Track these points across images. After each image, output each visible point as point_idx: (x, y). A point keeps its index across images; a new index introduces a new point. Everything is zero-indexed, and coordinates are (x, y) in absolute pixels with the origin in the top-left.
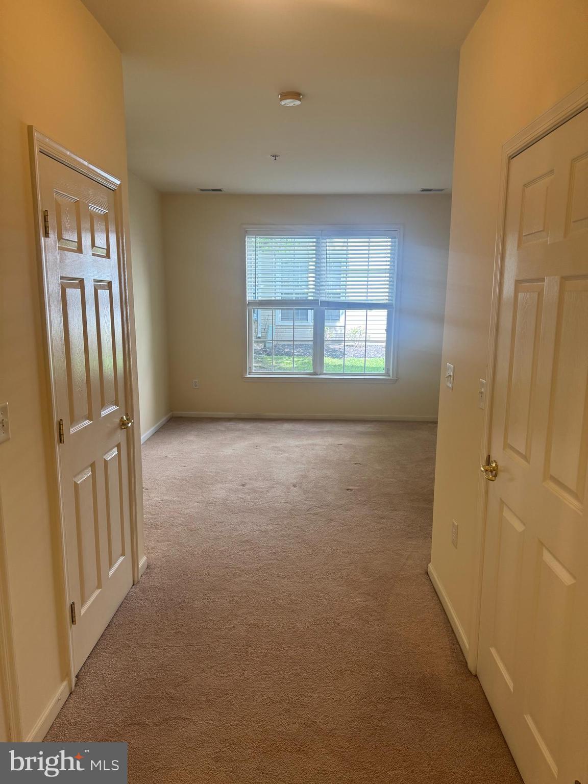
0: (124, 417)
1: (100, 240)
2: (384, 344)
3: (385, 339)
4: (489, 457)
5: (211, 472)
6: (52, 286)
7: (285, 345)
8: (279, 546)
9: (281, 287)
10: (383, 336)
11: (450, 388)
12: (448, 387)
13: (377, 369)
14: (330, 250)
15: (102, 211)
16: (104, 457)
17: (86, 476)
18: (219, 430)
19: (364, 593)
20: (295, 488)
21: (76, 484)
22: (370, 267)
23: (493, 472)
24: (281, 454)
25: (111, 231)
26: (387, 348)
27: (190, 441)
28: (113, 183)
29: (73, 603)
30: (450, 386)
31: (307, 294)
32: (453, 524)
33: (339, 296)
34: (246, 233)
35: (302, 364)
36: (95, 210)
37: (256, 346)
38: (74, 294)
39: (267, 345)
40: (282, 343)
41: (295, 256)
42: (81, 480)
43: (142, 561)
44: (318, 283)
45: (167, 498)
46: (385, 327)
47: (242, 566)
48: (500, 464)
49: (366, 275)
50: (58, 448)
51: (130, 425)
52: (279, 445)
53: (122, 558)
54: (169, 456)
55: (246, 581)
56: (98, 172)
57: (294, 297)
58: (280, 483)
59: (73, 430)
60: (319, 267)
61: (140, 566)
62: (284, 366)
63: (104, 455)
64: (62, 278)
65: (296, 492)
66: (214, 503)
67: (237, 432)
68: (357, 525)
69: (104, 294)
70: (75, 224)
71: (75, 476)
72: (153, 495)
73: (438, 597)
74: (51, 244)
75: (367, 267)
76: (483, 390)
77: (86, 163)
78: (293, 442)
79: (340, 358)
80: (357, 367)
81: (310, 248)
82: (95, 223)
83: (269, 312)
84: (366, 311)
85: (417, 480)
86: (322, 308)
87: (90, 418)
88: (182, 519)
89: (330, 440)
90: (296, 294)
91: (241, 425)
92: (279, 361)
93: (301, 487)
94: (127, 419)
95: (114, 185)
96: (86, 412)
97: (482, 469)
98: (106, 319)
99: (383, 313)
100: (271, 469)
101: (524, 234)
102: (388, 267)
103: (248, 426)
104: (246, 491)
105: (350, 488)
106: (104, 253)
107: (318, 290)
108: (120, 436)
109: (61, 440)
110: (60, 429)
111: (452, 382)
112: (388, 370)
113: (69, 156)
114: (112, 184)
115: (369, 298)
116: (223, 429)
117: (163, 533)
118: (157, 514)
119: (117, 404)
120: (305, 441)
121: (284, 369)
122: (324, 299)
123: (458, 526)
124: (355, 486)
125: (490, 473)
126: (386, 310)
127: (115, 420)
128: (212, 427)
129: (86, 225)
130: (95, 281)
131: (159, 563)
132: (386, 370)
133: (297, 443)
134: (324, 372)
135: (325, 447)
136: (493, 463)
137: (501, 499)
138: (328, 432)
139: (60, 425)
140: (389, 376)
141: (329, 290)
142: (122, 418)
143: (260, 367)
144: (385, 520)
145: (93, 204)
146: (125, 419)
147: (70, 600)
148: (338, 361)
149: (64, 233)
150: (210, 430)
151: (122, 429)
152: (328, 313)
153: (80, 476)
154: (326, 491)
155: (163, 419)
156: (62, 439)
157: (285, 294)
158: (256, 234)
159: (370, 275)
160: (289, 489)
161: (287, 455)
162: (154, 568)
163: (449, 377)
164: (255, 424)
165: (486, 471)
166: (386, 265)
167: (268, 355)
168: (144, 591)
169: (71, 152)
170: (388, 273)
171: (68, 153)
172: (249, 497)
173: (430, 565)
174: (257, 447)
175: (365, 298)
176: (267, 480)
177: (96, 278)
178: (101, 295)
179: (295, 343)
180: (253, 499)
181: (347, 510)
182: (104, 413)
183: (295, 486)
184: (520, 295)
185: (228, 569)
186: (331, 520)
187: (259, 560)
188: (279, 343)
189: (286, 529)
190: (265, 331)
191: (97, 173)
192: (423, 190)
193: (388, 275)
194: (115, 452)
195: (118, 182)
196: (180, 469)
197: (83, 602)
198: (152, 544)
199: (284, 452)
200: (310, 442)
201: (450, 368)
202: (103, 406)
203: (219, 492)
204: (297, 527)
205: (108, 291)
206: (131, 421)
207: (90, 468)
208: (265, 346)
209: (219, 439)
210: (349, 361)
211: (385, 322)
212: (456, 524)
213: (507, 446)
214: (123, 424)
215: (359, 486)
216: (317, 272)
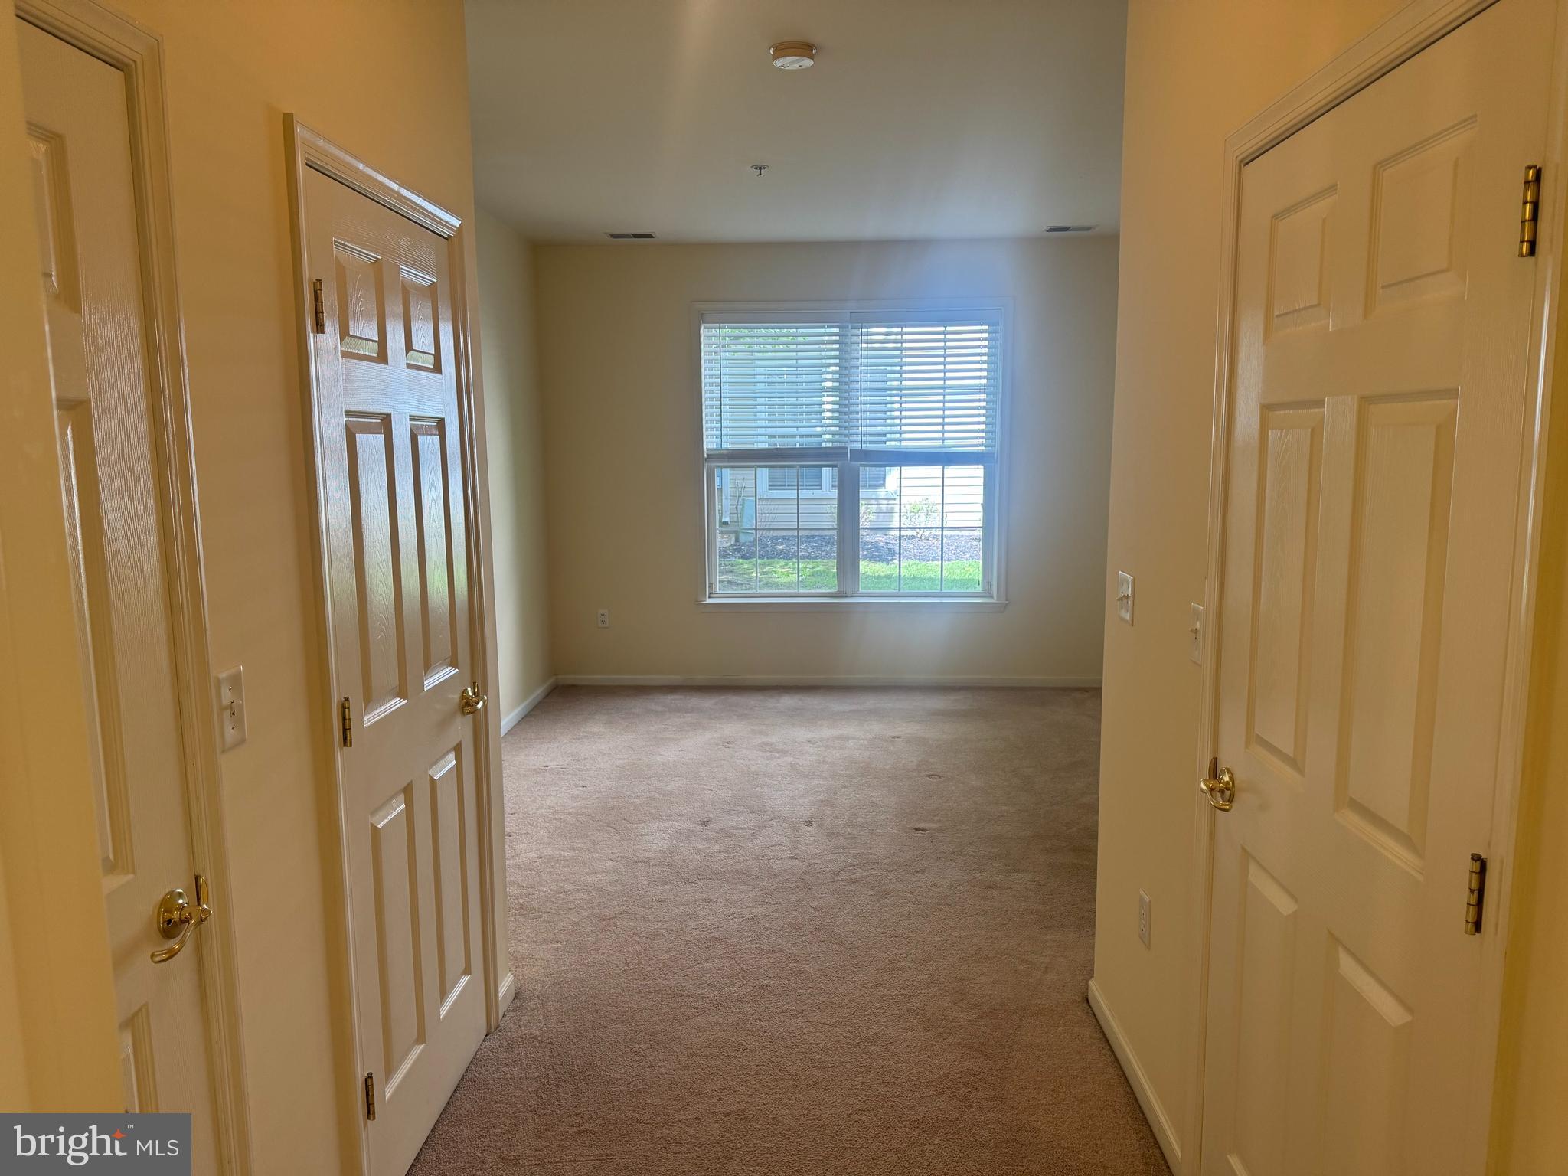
0: (469, 689)
1: (423, 338)
2: (979, 533)
3: (980, 524)
4: (1215, 762)
5: (638, 797)
6: (329, 429)
7: (777, 538)
8: (782, 950)
9: (767, 424)
10: (977, 517)
11: (1126, 621)
12: (1123, 619)
13: (963, 582)
14: (867, 350)
15: (425, 279)
16: (430, 772)
17: (395, 813)
18: (652, 711)
19: (960, 1044)
20: (809, 829)
21: (374, 828)
22: (948, 382)
23: (1226, 793)
24: (779, 758)
25: (443, 318)
26: (986, 540)
27: (595, 734)
28: (447, 225)
29: (370, 1076)
30: (1128, 617)
31: (821, 436)
32: (1142, 899)
33: (883, 438)
34: (702, 318)
35: (813, 575)
36: (411, 278)
37: (721, 541)
38: (371, 445)
39: (742, 538)
40: (772, 534)
41: (799, 361)
42: (385, 822)
43: (505, 985)
44: (846, 413)
45: (550, 852)
46: (980, 499)
47: (709, 992)
48: (1238, 776)
49: (941, 398)
50: (340, 755)
51: (480, 705)
52: (773, 739)
53: (465, 979)
54: (552, 765)
55: (717, 1024)
56: (418, 202)
57: (798, 443)
58: (779, 817)
59: (370, 719)
60: (846, 383)
61: (501, 994)
62: (776, 580)
63: (431, 766)
64: (348, 413)
65: (812, 836)
66: (646, 861)
67: (689, 715)
68: (938, 904)
69: (429, 444)
70: (373, 307)
71: (374, 813)
72: (522, 846)
73: (1111, 1049)
74: (328, 346)
75: (941, 382)
76: (1198, 625)
77: (395, 186)
78: (801, 734)
79: (888, 562)
80: (922, 580)
81: (824, 346)
82: (412, 304)
83: (749, 473)
84: (941, 467)
85: (1055, 808)
86: (853, 463)
87: (402, 694)
88: (582, 895)
89: (877, 728)
90: (802, 436)
91: (695, 701)
92: (767, 569)
93: (821, 826)
94: (474, 693)
95: (448, 228)
96: (394, 680)
97: (1204, 787)
98: (433, 493)
99: (978, 471)
100: (759, 789)
101: (1276, 313)
102: (984, 381)
103: (709, 702)
104: (712, 834)
105: (922, 825)
106: (429, 362)
107: (846, 428)
108: (461, 729)
109: (346, 741)
110: (344, 718)
111: (1130, 609)
112: (989, 584)
113: (361, 171)
114: (445, 226)
115: (947, 443)
116: (659, 709)
117: (544, 924)
118: (532, 886)
119: (455, 666)
120: (826, 732)
121: (778, 586)
122: (857, 446)
123: (1150, 902)
124: (931, 821)
125: (1218, 794)
126: (981, 466)
127: (450, 696)
128: (638, 705)
129: (394, 307)
130: (412, 417)
131: (539, 987)
132: (983, 587)
133: (809, 735)
134: (861, 590)
135: (866, 742)
136: (1224, 774)
137: (1243, 848)
138: (870, 712)
139: (344, 708)
140: (992, 597)
141: (869, 428)
142: (465, 691)
143: (728, 581)
144: (995, 893)
145: (408, 266)
146: (471, 694)
147: (363, 1069)
148: (882, 569)
149: (352, 323)
150: (634, 710)
151: (463, 714)
152: (866, 472)
153: (382, 813)
154: (872, 832)
155: (539, 692)
156: (348, 738)
157: (780, 436)
158: (721, 321)
159: (947, 398)
160: (797, 831)
161: (790, 759)
162: (530, 998)
163: (1125, 601)
164: (723, 697)
165: (1212, 790)
166: (980, 378)
167: (743, 557)
168: (510, 1045)
169: (366, 165)
170: (984, 393)
171: (361, 166)
172: (716, 848)
173: (1092, 984)
174: (730, 746)
175: (940, 443)
176: (752, 812)
177: (414, 413)
178: (423, 445)
179: (801, 533)
180: (726, 852)
181: (917, 872)
182: (430, 683)
183: (809, 824)
184: (1273, 435)
185: (680, 999)
186: (886, 895)
187: (743, 977)
188: (765, 533)
189: (795, 914)
190: (738, 511)
191: (415, 204)
192: (1051, 230)
193: (983, 396)
194: (450, 762)
195: (456, 223)
196: (575, 791)
197: (389, 1073)
198: (523, 948)
199: (784, 753)
200: (836, 732)
201: (1125, 580)
202: (428, 667)
203: (655, 838)
204: (818, 909)
205: (438, 437)
206: (483, 698)
207: (402, 797)
208: (737, 540)
209: (652, 729)
210: (910, 567)
211: (981, 490)
212: (1147, 899)
213: (1253, 738)
214: (467, 705)
215: (939, 821)
216: (844, 392)
